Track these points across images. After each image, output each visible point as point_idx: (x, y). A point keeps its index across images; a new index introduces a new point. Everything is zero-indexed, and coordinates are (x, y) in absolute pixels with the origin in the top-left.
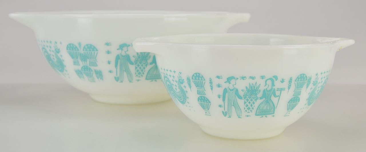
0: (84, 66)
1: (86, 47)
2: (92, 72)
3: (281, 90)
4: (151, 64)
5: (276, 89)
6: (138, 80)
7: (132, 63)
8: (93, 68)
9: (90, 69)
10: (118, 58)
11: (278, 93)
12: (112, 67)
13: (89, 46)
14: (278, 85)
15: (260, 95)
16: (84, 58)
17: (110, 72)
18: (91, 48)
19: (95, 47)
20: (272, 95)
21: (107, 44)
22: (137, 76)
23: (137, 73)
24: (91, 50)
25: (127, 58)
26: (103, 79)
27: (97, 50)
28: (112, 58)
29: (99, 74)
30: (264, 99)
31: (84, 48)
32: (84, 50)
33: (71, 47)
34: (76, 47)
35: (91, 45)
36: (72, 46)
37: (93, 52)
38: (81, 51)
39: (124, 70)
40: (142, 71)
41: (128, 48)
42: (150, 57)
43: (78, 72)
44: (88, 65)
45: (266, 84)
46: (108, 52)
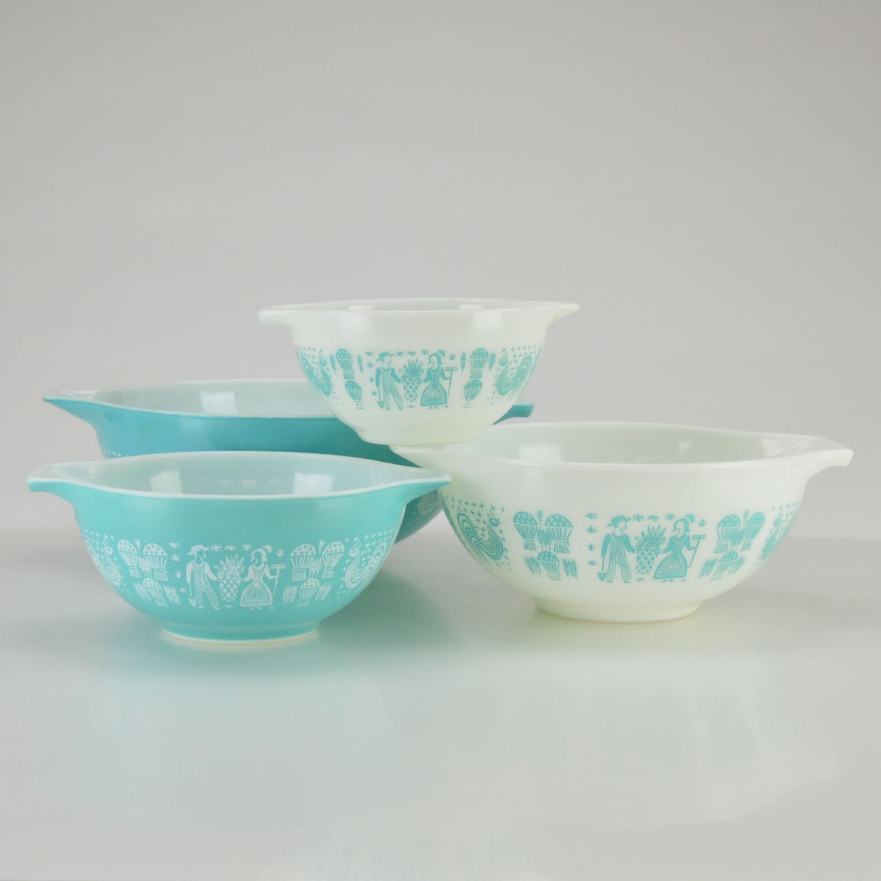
0: (544, 552)
1: (552, 520)
2: (557, 563)
3: (452, 369)
4: (665, 551)
5: (444, 369)
6: (640, 580)
7: (631, 550)
8: (560, 556)
9: (555, 557)
10: (607, 540)
11: (447, 374)
12: (596, 555)
13: (557, 517)
14: (446, 362)
15: (424, 376)
16: (546, 538)
17: (592, 563)
18: (561, 521)
19: (567, 521)
20: (440, 377)
21: (591, 516)
22: (639, 571)
23: (639, 568)
24: (561, 524)
25: (625, 540)
26: (576, 576)
27: (571, 526)
28: (597, 540)
29: (571, 567)
30: (429, 382)
31: (548, 520)
32: (546, 525)
33: (521, 519)
34: (532, 518)
35: (560, 517)
36: (524, 515)
37: (563, 529)
38: (542, 526)
39: (617, 560)
40: (649, 563)
41: (627, 523)
42: (664, 539)
43: (530, 562)
44: (552, 551)
45: (430, 362)
46: (591, 530)
